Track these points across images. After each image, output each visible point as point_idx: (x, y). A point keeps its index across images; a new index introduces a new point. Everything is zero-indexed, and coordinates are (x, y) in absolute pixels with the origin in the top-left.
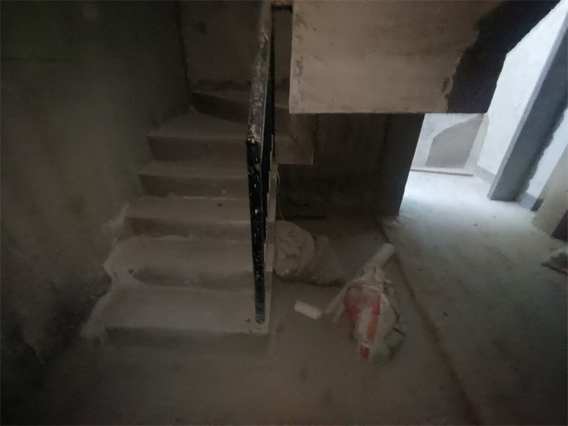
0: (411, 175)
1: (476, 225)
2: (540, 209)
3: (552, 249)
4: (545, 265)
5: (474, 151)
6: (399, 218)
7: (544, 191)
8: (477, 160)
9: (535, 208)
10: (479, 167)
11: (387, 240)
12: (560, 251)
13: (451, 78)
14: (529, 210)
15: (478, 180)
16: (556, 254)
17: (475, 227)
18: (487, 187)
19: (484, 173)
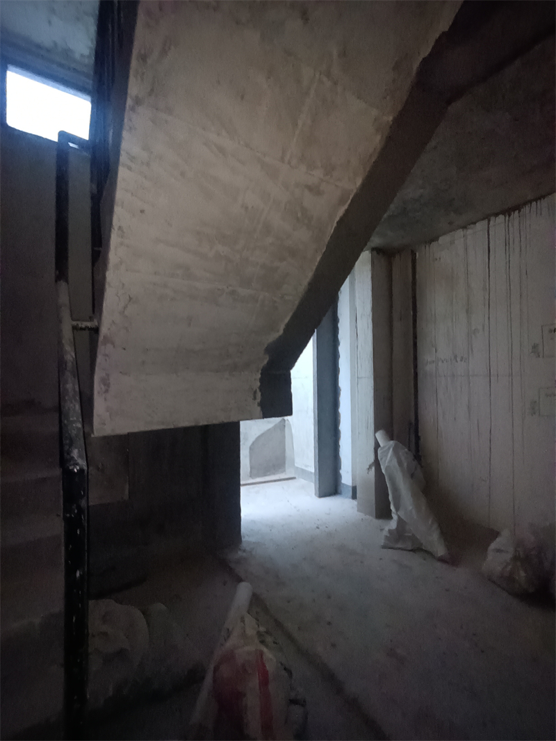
0: (243, 490)
1: (318, 528)
2: (358, 495)
3: (382, 530)
4: (384, 547)
5: (288, 453)
6: (244, 545)
7: (353, 480)
8: (293, 461)
9: (354, 497)
10: (297, 468)
11: (240, 580)
12: (387, 529)
13: (258, 390)
14: (351, 500)
15: (301, 481)
16: (385, 533)
17: (317, 530)
18: (311, 486)
19: (303, 473)
